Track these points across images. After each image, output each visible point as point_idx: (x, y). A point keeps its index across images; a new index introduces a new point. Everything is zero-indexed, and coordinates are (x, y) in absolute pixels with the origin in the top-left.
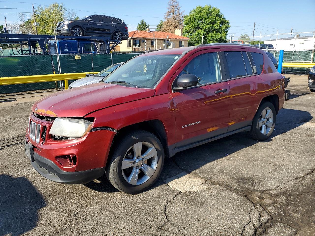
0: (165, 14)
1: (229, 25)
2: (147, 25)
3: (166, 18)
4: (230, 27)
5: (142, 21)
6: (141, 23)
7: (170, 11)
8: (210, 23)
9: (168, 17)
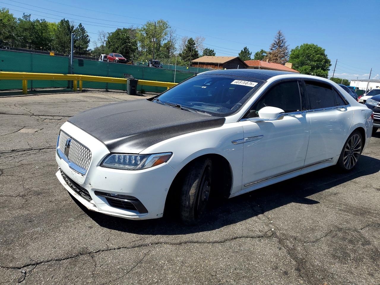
0: (271, 46)
1: (331, 63)
2: (250, 53)
3: (272, 49)
4: (331, 65)
6: (245, 50)
7: (275, 43)
8: (317, 61)
9: (273, 49)
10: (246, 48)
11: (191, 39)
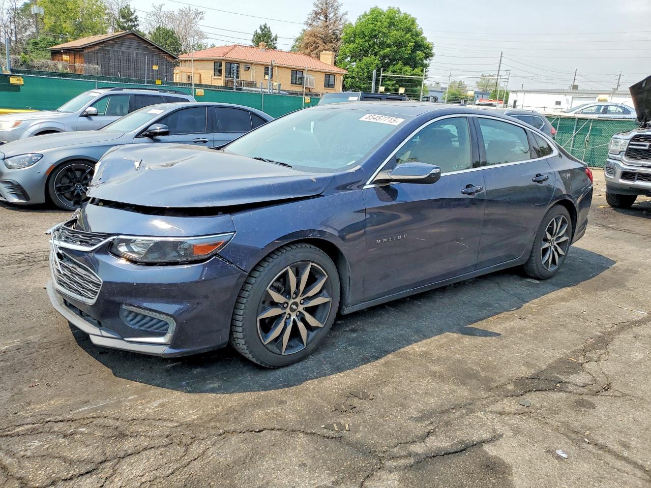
0: (309, 17)
1: (433, 51)
2: (273, 36)
3: (311, 25)
4: (432, 56)
5: (263, 27)
6: (262, 30)
7: (319, 11)
9: (314, 23)
10: (265, 27)
11: (127, 7)
